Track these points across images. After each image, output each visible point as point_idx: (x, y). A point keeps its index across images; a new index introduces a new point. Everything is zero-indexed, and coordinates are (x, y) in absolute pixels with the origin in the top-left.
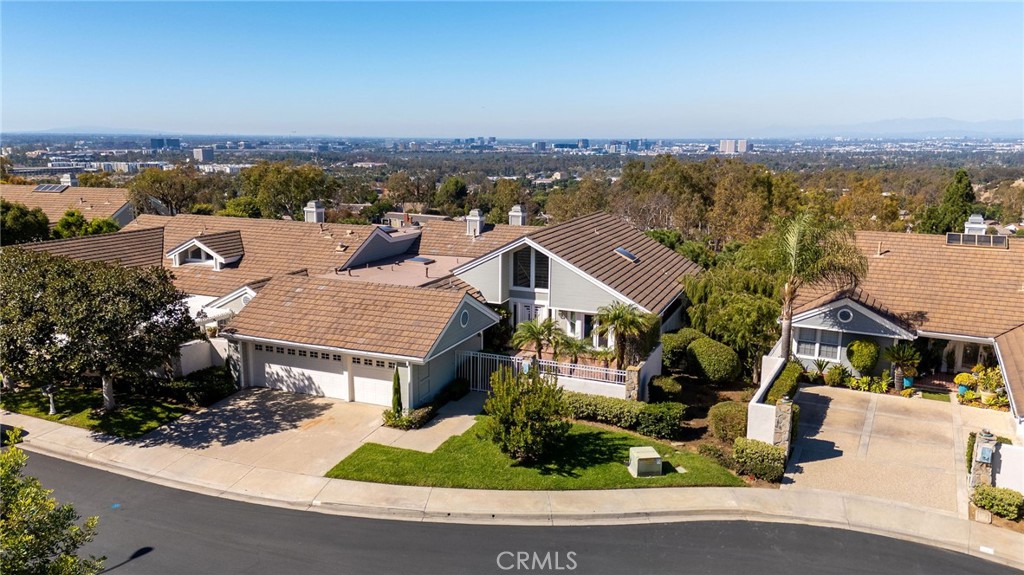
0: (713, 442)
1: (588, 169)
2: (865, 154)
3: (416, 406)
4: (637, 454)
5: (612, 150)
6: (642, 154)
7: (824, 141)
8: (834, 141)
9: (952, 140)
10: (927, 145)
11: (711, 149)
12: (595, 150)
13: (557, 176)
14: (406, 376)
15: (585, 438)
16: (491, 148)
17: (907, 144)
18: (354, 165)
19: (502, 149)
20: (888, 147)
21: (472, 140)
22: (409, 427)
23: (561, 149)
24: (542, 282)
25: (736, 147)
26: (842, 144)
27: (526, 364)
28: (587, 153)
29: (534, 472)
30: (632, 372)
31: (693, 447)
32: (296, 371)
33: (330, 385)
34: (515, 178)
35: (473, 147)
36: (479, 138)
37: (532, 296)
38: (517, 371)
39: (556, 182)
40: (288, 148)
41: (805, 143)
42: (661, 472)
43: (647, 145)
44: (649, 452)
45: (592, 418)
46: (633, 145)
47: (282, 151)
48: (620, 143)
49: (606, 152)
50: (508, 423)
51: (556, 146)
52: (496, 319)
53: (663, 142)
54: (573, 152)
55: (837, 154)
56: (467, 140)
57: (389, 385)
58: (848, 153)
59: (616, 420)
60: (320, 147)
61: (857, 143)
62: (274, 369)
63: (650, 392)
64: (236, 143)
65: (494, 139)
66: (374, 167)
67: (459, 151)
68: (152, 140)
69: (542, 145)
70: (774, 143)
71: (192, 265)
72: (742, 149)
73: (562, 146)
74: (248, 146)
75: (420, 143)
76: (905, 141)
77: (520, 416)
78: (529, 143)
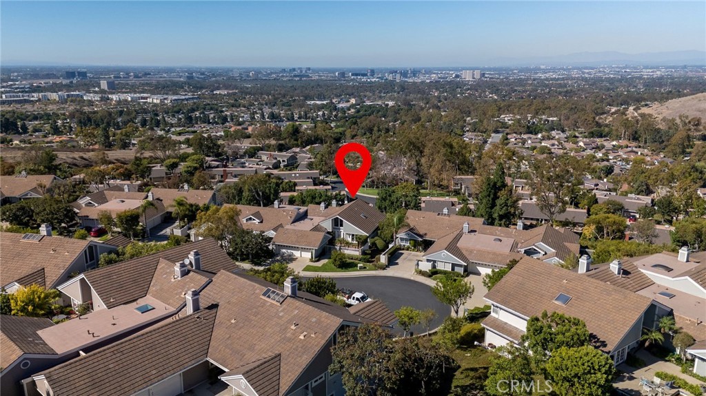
0: (375, 263)
1: (374, 94)
2: (558, 79)
3: (316, 257)
4: (359, 265)
5: (390, 77)
6: (411, 80)
7: (533, 69)
8: (540, 69)
9: (617, 67)
10: (600, 72)
11: (457, 76)
12: (379, 78)
13: (353, 101)
14: (314, 251)
15: (350, 263)
16: (308, 76)
17: (587, 71)
18: (215, 92)
19: (315, 77)
20: (575, 74)
21: (294, 70)
22: (315, 262)
23: (355, 77)
24: (342, 225)
25: (473, 74)
26: (545, 71)
27: (338, 248)
28: (373, 80)
29: (340, 269)
30: (360, 249)
31: (371, 264)
32: (289, 251)
33: (297, 254)
34: (325, 102)
35: (295, 76)
36: (299, 68)
37: (340, 229)
38: (336, 249)
39: (353, 106)
40: (165, 77)
41: (521, 71)
42: (364, 268)
43: (415, 73)
44: (362, 265)
45: (352, 259)
46: (404, 74)
47: (161, 79)
48: (396, 72)
49: (387, 79)
50: (335, 260)
51: (353, 75)
52: (331, 237)
53: (425, 71)
54: (364, 79)
55: (540, 79)
56: (290, 70)
57: (310, 254)
58: (547, 79)
59: (357, 259)
60: (187, 77)
61: (554, 70)
62: (284, 250)
63: (364, 253)
64: (127, 74)
65: (309, 69)
66: (228, 95)
67: (285, 79)
68: (67, 72)
69: (343, 74)
70: (499, 70)
71: (249, 222)
72: (477, 76)
73: (357, 75)
74: (136, 76)
75: (258, 72)
76: (586, 68)
77: (337, 259)
78: (333, 71)
